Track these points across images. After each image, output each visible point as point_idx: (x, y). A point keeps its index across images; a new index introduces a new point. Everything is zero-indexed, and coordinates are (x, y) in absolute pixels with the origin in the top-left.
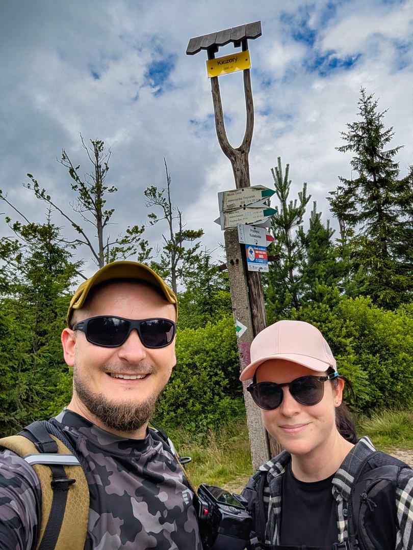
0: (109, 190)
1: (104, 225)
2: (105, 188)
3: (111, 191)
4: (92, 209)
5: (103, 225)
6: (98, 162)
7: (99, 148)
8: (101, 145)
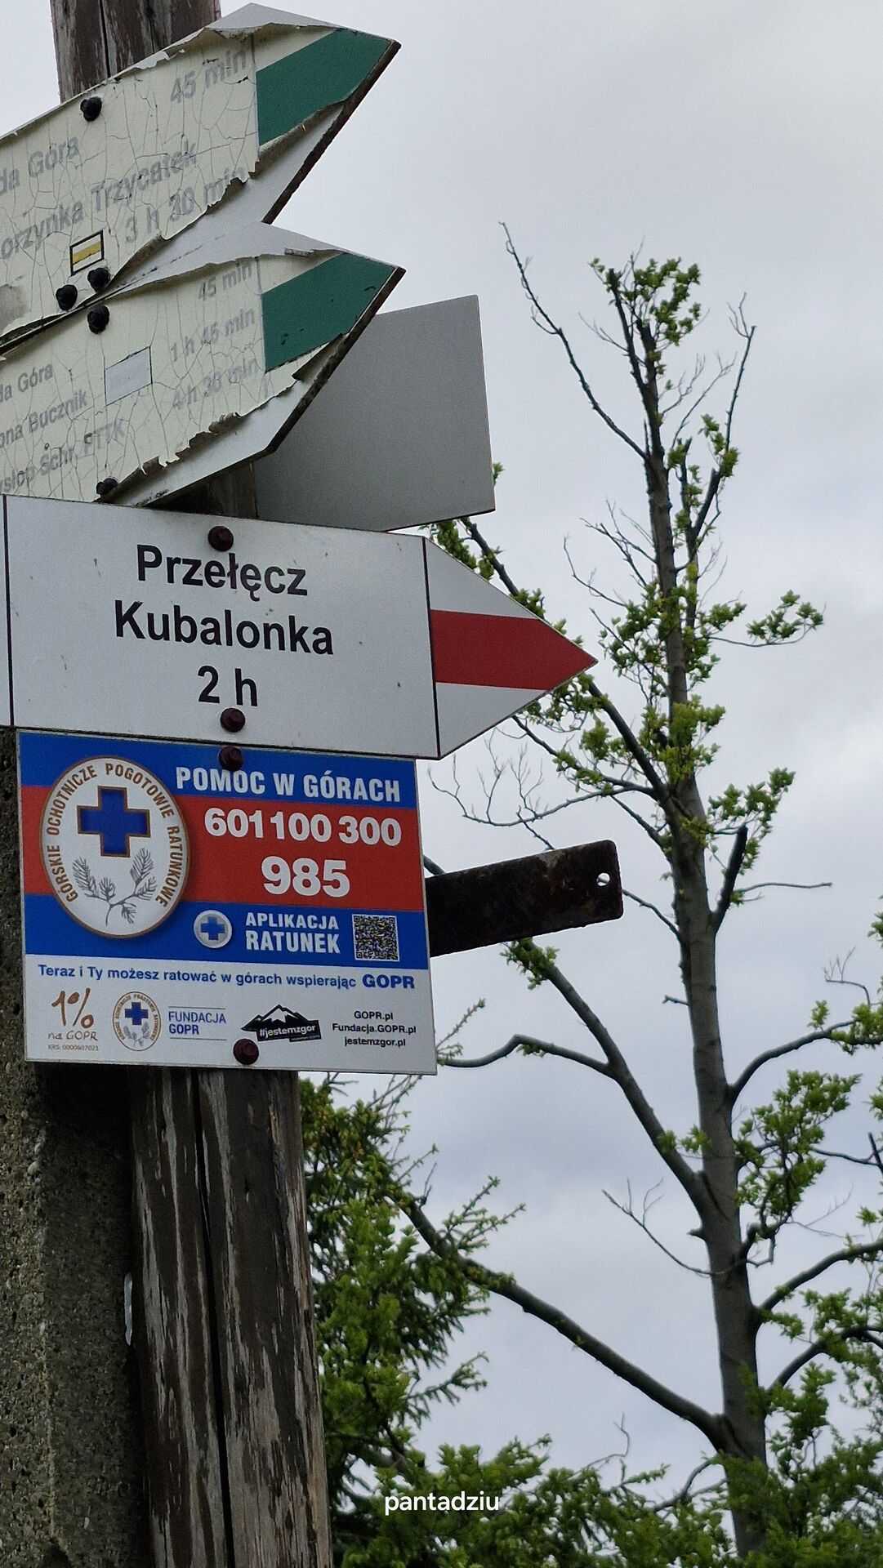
0: (757, 631)
1: (724, 905)
2: (722, 617)
3: (775, 629)
4: (628, 787)
5: (713, 902)
6: (655, 421)
7: (664, 314)
8: (681, 295)
